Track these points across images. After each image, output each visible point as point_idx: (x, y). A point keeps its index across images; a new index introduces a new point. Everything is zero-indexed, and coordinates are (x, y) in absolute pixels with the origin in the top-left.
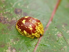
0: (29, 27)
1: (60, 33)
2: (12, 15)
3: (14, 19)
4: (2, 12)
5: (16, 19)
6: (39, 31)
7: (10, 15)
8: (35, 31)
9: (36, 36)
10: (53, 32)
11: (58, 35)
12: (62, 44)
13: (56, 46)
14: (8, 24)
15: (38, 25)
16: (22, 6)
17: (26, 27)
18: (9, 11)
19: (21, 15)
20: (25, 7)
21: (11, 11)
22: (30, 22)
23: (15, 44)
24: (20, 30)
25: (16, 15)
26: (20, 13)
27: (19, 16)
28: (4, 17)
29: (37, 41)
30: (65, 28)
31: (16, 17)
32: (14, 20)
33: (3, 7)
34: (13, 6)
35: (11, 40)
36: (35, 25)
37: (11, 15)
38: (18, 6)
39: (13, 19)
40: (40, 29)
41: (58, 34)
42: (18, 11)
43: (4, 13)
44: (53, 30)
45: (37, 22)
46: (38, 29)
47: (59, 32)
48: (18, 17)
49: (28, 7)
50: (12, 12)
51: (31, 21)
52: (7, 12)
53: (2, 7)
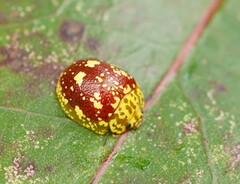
0: (92, 100)
1: (194, 120)
2: (49, 43)
3: (53, 58)
4: (18, 30)
5: (59, 59)
6: (123, 114)
7: (41, 42)
8: (110, 115)
9: (112, 129)
10: (172, 115)
11: (186, 126)
12: (190, 161)
13: (169, 166)
14: (31, 74)
15: (124, 95)
16: (90, 11)
17: (84, 98)
18: (43, 27)
19: (79, 45)
20: (98, 18)
21: (47, 29)
22: (98, 83)
23: (37, 147)
24: (66, 101)
25: (61, 44)
26: (75, 39)
27: (72, 49)
28: (21, 47)
29: (111, 145)
30: (214, 102)
31: (61, 52)
32: (52, 64)
33: (26, 13)
34: (60, 12)
35: (28, 132)
36: (113, 93)
37: (45, 42)
38: (76, 12)
39: (50, 57)
40: (128, 108)
41: (187, 123)
42: (73, 30)
43: (26, 32)
44: (175, 105)
45: (121, 87)
46: (120, 110)
47: (192, 117)
48: (68, 51)
49: (106, 17)
50: (50, 33)
51: (100, 80)
52: (34, 30)
53: (24, 10)
